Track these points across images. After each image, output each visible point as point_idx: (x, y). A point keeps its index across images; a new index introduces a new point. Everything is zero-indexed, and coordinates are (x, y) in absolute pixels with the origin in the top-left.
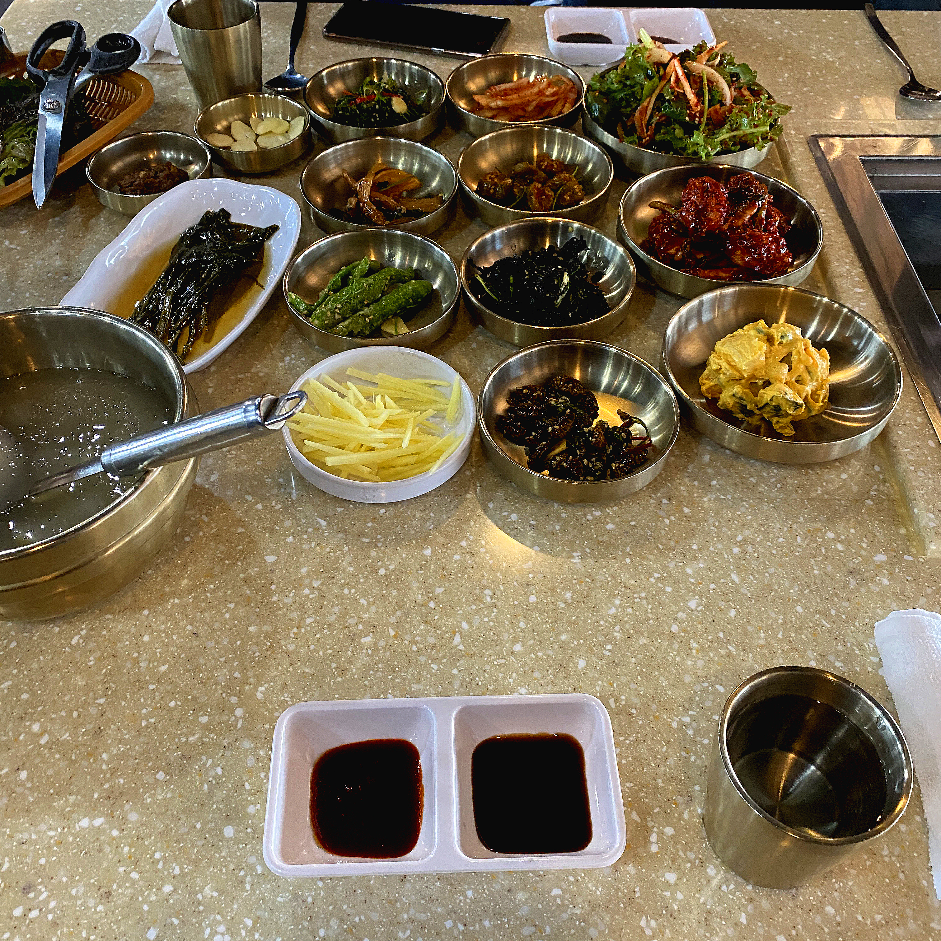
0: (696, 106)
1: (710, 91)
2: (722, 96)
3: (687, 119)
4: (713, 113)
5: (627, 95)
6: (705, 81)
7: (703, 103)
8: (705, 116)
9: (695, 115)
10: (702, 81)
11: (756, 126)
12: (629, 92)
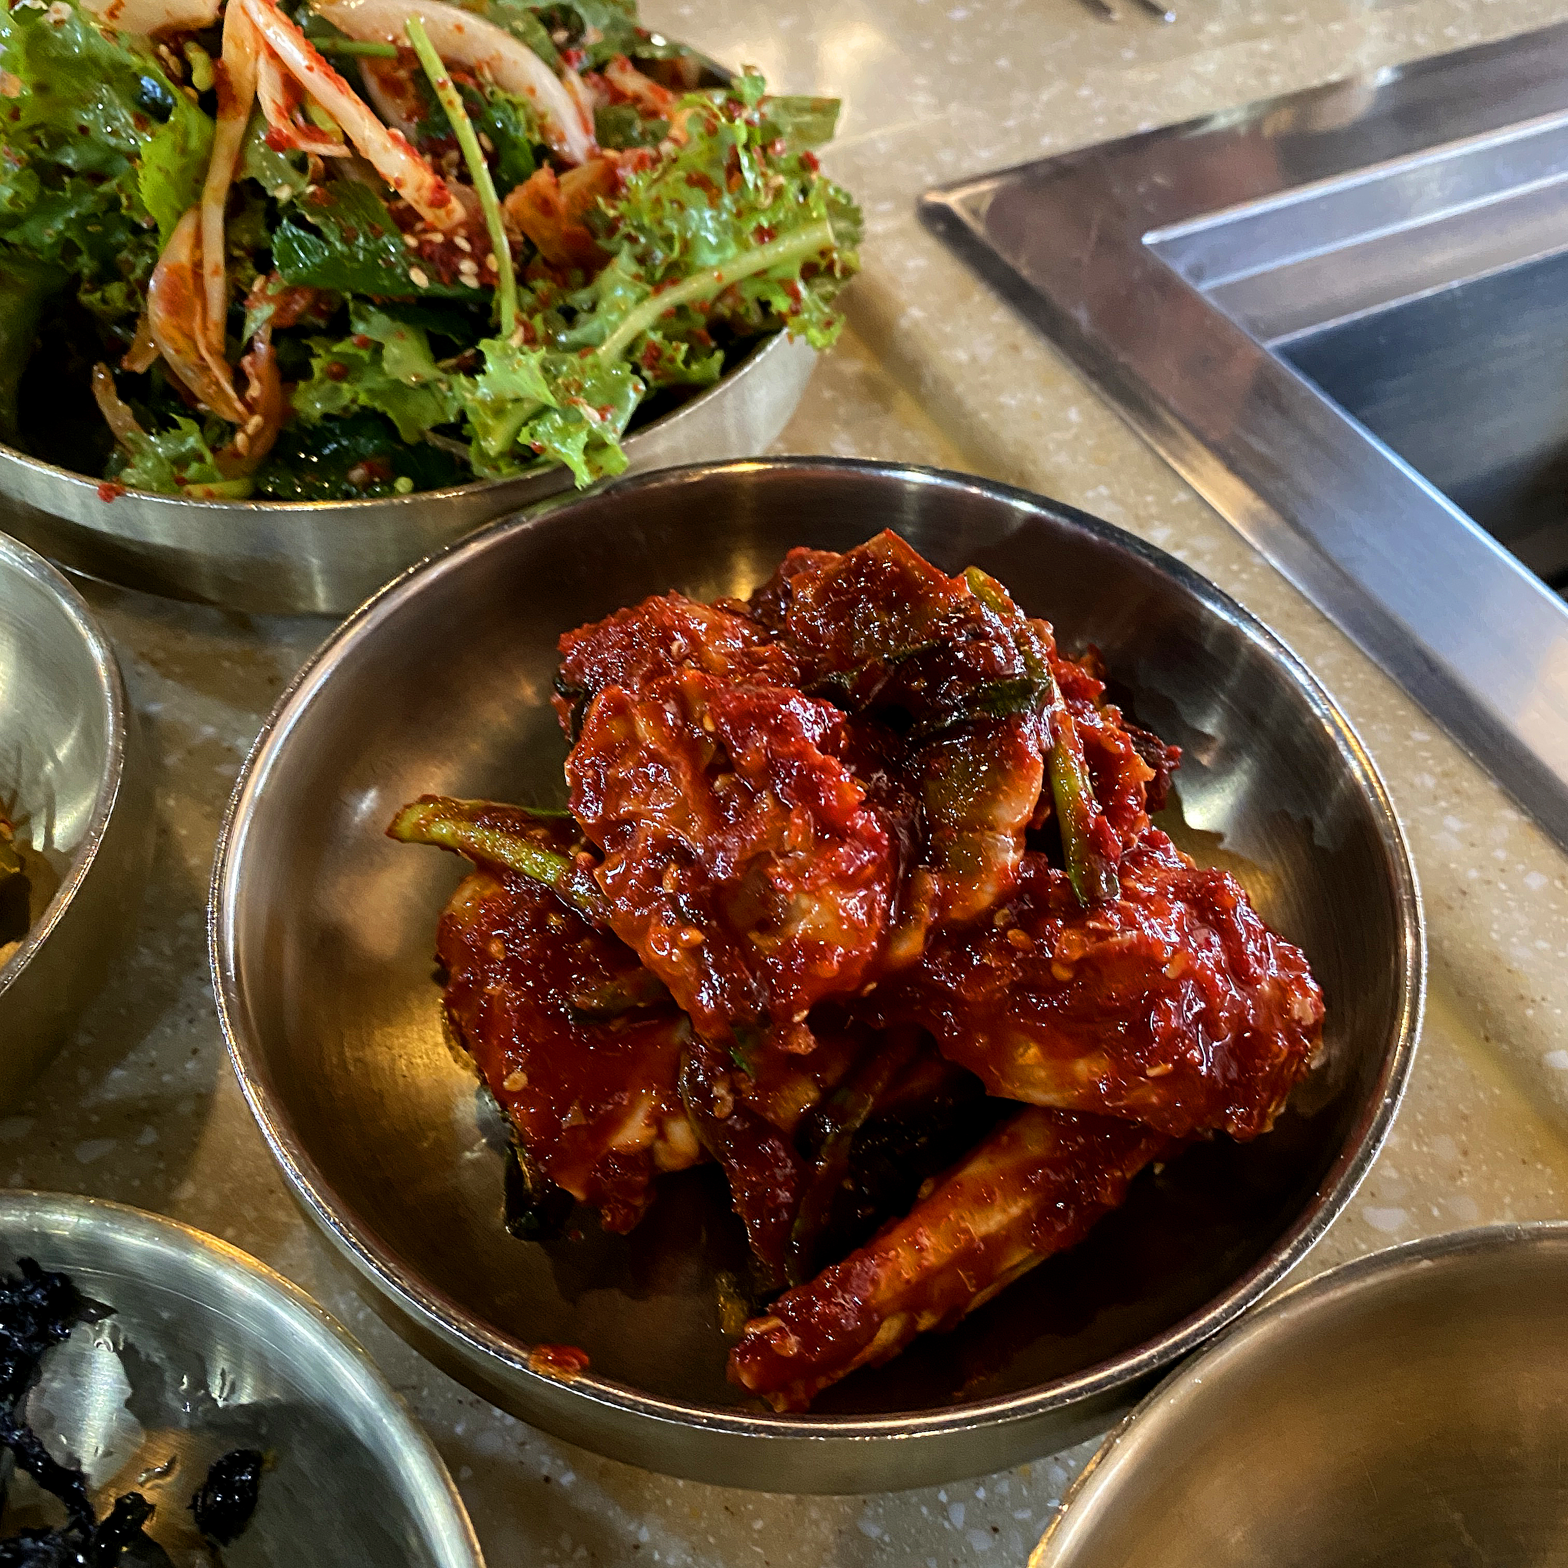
0: (438, 202)
1: (475, 112)
2: (538, 122)
3: (419, 278)
4: (529, 212)
5: (82, 222)
6: (437, 72)
7: (466, 178)
8: (502, 241)
9: (450, 246)
10: (420, 75)
11: (766, 235)
12: (89, 202)
